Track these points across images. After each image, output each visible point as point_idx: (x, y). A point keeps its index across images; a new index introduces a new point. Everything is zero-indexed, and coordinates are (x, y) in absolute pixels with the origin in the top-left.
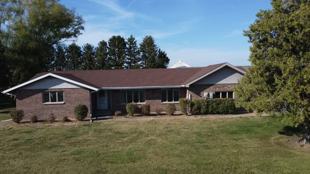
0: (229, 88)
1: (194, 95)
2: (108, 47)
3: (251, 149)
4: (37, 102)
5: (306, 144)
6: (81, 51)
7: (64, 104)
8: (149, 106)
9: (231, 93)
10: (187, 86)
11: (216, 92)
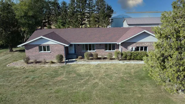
0: (145, 44)
1: (123, 48)
2: (75, 3)
3: (149, 94)
4: (36, 52)
5: (181, 93)
6: (60, 6)
7: (51, 52)
8: (97, 54)
9: (146, 48)
10: (120, 43)
11: (137, 47)
